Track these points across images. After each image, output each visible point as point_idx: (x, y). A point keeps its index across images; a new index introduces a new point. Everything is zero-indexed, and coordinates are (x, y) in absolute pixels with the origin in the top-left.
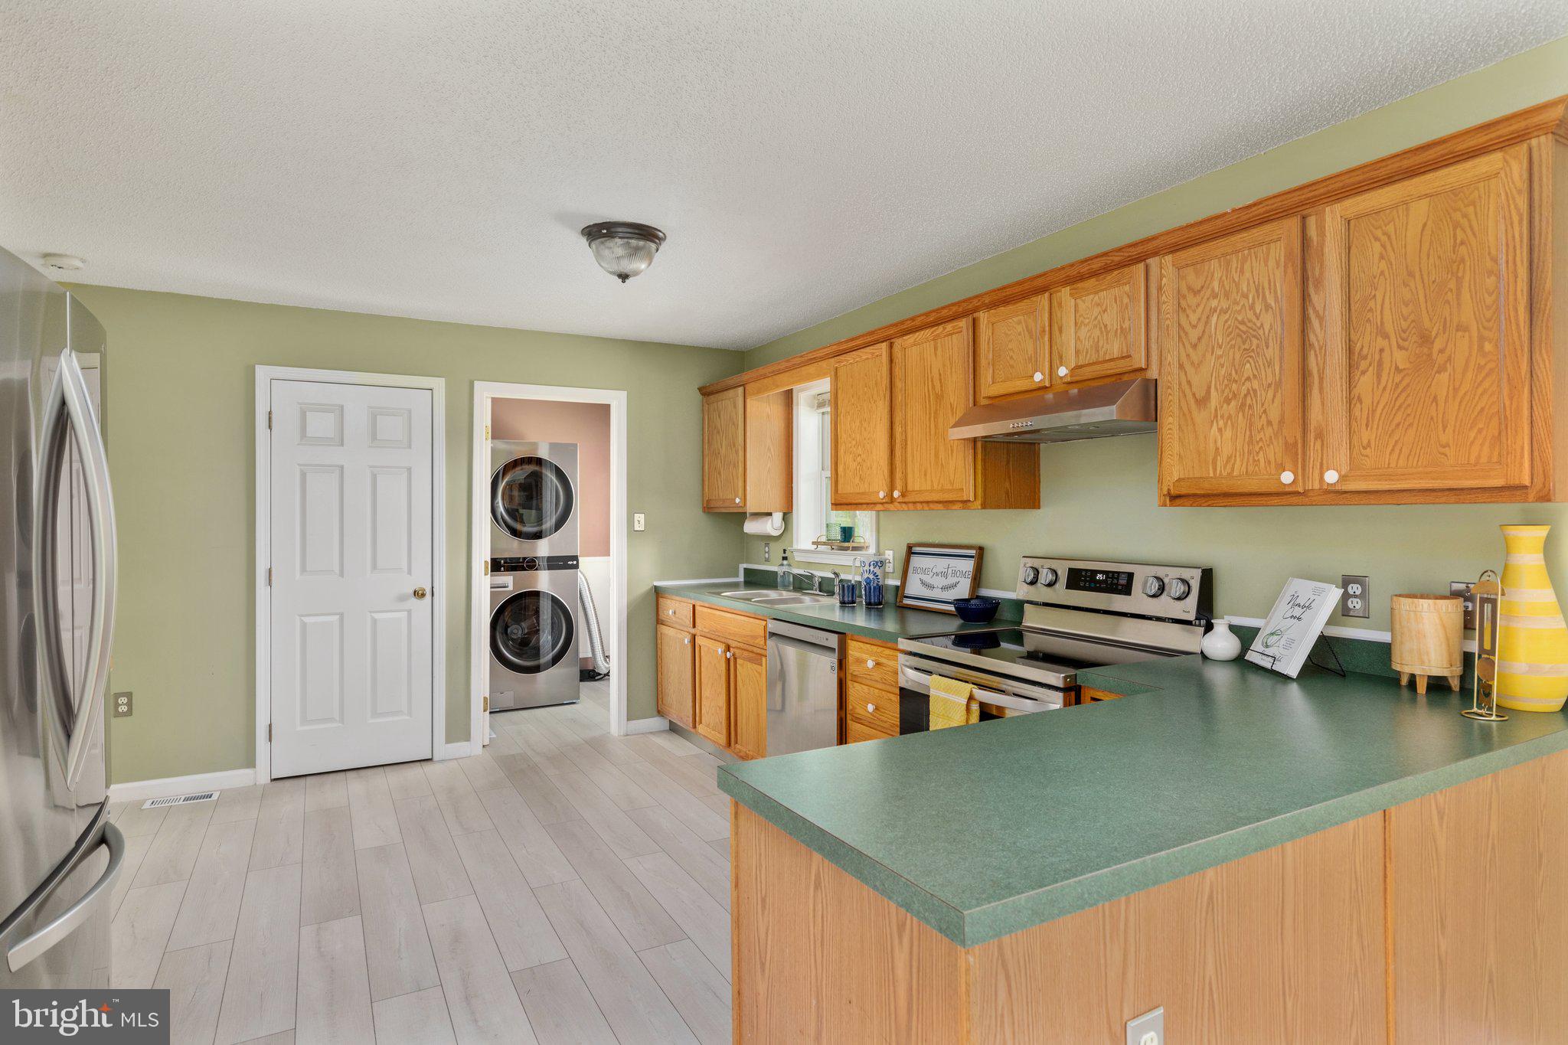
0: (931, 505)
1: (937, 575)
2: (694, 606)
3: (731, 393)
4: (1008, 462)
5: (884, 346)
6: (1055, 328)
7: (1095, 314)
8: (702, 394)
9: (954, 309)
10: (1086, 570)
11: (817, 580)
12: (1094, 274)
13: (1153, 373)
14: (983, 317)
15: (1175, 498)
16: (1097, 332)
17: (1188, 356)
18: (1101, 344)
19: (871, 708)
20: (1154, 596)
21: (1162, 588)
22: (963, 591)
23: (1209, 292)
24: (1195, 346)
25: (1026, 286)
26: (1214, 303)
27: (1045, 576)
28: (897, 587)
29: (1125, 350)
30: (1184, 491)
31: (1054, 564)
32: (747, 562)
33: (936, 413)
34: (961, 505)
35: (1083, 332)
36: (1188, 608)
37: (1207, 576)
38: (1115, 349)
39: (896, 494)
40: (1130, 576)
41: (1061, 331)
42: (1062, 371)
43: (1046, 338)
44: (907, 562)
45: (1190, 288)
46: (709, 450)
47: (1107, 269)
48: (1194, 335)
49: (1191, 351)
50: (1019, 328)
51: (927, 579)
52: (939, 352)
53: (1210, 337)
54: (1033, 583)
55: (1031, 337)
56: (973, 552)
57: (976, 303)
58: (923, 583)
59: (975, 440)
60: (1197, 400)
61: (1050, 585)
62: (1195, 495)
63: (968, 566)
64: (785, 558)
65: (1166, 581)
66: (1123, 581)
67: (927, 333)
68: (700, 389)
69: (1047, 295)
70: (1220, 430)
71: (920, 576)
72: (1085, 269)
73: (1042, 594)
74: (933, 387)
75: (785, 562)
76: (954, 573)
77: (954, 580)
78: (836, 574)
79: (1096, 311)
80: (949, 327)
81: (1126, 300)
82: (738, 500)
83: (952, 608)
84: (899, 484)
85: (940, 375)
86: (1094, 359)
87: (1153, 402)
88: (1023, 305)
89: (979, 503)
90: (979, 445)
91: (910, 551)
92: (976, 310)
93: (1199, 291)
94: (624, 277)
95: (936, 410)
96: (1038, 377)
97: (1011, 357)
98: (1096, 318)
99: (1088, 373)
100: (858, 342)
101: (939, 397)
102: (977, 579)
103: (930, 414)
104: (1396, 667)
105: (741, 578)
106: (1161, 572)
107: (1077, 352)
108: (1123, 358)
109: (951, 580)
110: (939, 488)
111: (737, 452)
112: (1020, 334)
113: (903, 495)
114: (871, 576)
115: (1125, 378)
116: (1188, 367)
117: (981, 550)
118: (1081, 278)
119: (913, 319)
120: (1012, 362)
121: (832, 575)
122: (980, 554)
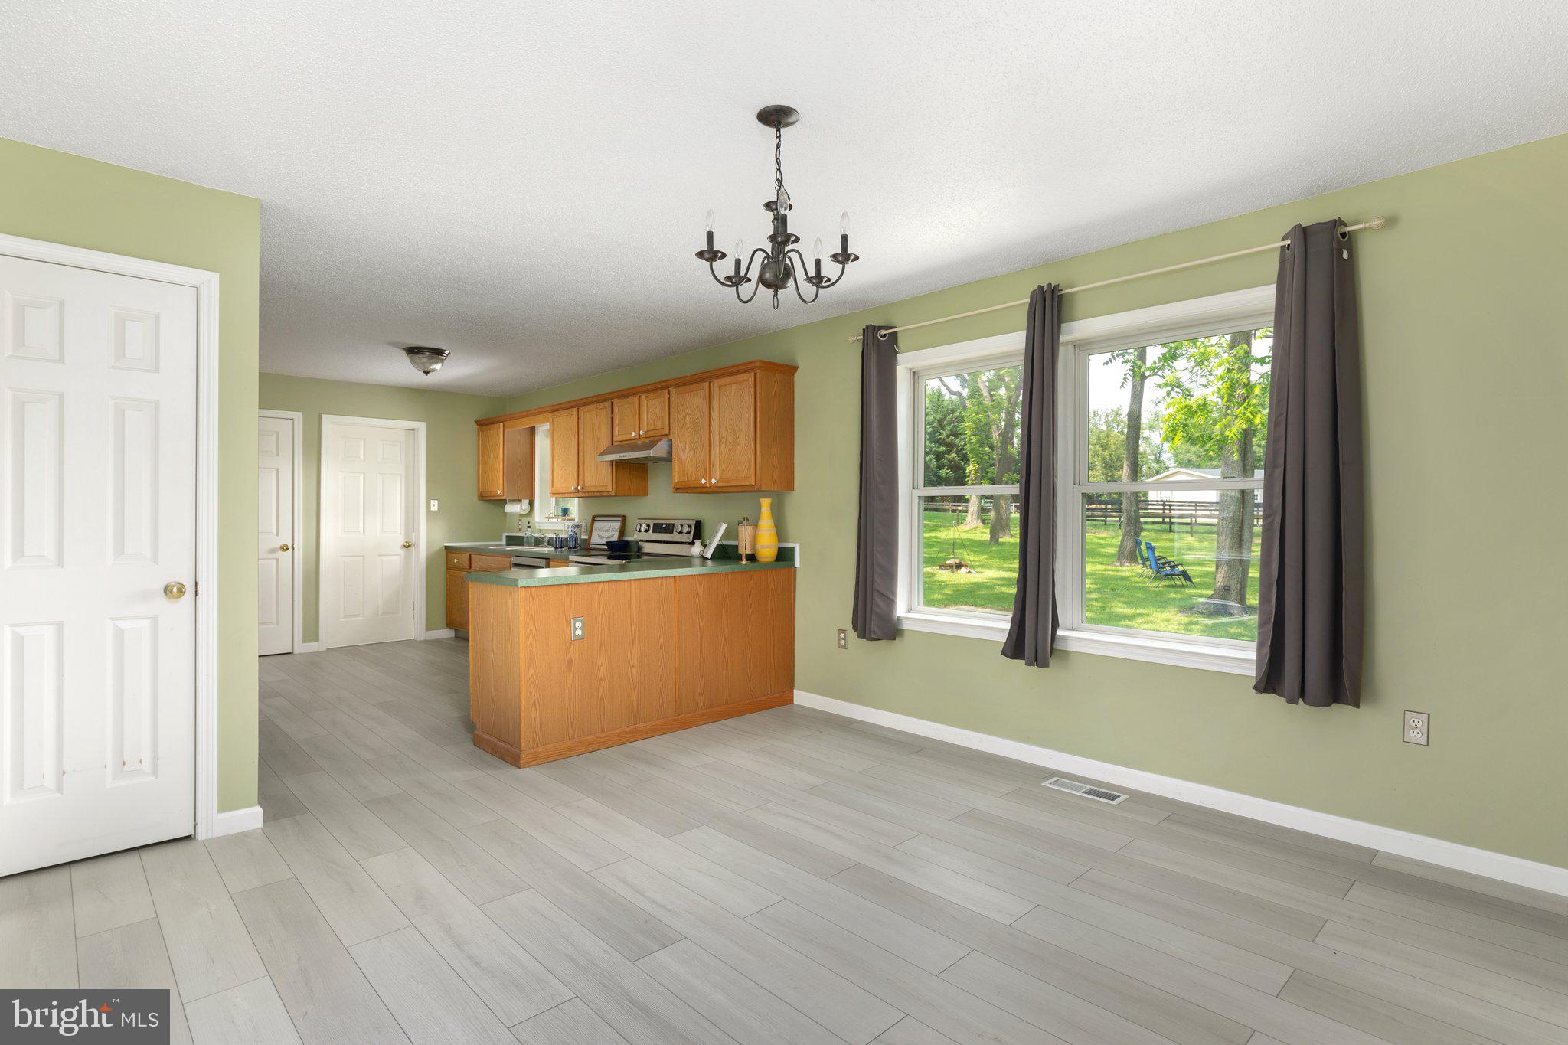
0: (595, 494)
1: (604, 530)
3: (495, 426)
4: (630, 472)
5: (575, 410)
6: (640, 411)
8: (478, 425)
9: (604, 396)
10: (659, 522)
11: (546, 540)
12: (652, 390)
14: (615, 402)
15: (678, 490)
16: (653, 416)
17: (680, 431)
18: (654, 421)
20: (680, 533)
21: (682, 530)
22: (615, 539)
24: (682, 427)
25: (630, 391)
26: (687, 410)
28: (586, 540)
29: (662, 426)
30: (682, 487)
31: (648, 522)
32: (508, 532)
33: (597, 447)
34: (607, 494)
35: (649, 416)
36: (691, 537)
37: (699, 524)
38: (659, 423)
39: (579, 488)
40: (673, 525)
41: (642, 413)
42: (641, 432)
43: (637, 417)
44: (592, 525)
45: (681, 403)
46: (482, 460)
47: (657, 389)
48: (682, 422)
49: (681, 429)
50: (627, 410)
51: (601, 534)
52: (598, 417)
53: (686, 424)
54: (641, 531)
55: (632, 414)
56: (620, 519)
57: (612, 395)
58: (599, 536)
59: (612, 462)
60: (682, 449)
61: (647, 532)
62: (685, 488)
63: (617, 525)
64: (529, 527)
65: (683, 525)
66: (671, 527)
67: (593, 406)
68: (478, 422)
69: (637, 397)
70: (689, 462)
71: (597, 532)
72: (650, 387)
73: (643, 536)
74: (596, 432)
75: (529, 529)
76: (613, 529)
78: (557, 535)
79: (653, 407)
80: (602, 404)
81: (662, 404)
82: (499, 492)
83: (606, 547)
84: (581, 483)
85: (598, 428)
86: (652, 427)
87: (670, 449)
88: (629, 399)
89: (614, 492)
90: (614, 464)
91: (594, 519)
92: (612, 398)
93: (683, 405)
94: (426, 373)
95: (597, 445)
96: (634, 433)
97: (626, 423)
98: (653, 410)
99: (651, 434)
100: (563, 406)
101: (598, 439)
102: (622, 532)
103: (594, 447)
104: (740, 552)
105: (504, 542)
106: (680, 522)
107: (647, 424)
108: (661, 429)
109: (611, 533)
110: (598, 485)
111: (499, 462)
112: (628, 412)
113: (582, 488)
114: (573, 534)
115: (662, 438)
116: (680, 435)
117: (624, 517)
118: (649, 391)
119: (587, 398)
120: (625, 425)
121: (554, 536)
122: (624, 520)
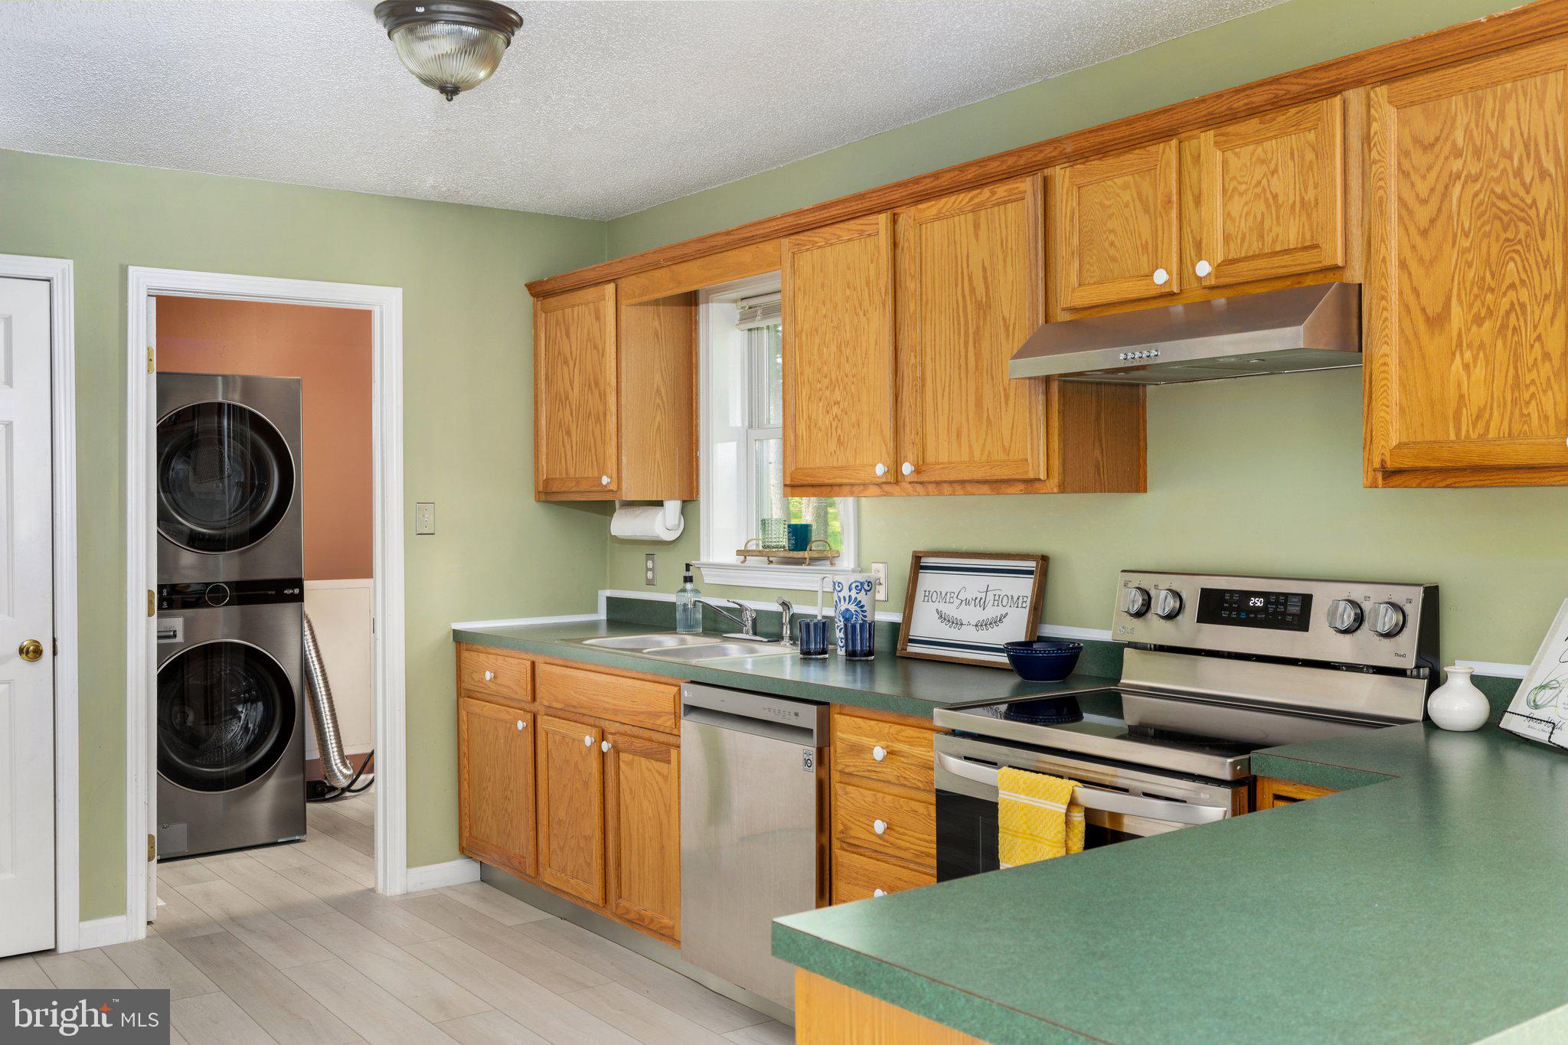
0: (969, 488)
1: (968, 603)
2: (533, 664)
3: (590, 293)
5: (883, 219)
6: (1189, 198)
7: (1257, 176)
8: (533, 295)
9: (1011, 161)
10: (1232, 592)
11: (748, 617)
12: (1253, 112)
13: (1355, 275)
14: (1061, 175)
15: (1391, 475)
16: (1260, 206)
17: (1414, 247)
18: (1266, 227)
19: (879, 826)
20: (1346, 632)
21: (1360, 619)
22: (1014, 629)
23: (1447, 149)
24: (1424, 233)
25: (1140, 127)
26: (1456, 165)
27: (1163, 603)
28: (895, 627)
29: (1308, 236)
30: (1408, 463)
31: (1176, 582)
32: (611, 588)
33: (977, 332)
34: (1022, 486)
35: (1237, 206)
36: (1405, 650)
37: (1432, 597)
38: (1291, 233)
39: (907, 468)
40: (1306, 600)
41: (1198, 200)
42: (1203, 268)
43: (1174, 213)
44: (913, 581)
45: (1416, 140)
46: (548, 391)
47: (1278, 105)
48: (1423, 215)
49: (1418, 241)
50: (1126, 196)
51: (950, 610)
52: (983, 233)
53: (1450, 217)
54: (1140, 614)
55: (1147, 211)
56: (1031, 565)
57: (1049, 152)
58: (942, 617)
59: (1047, 380)
60: (1428, 319)
61: (1171, 617)
62: (1425, 470)
63: (1025, 587)
64: (688, 579)
65: (1367, 606)
66: (1294, 609)
67: (963, 199)
68: (530, 287)
69: (1174, 142)
70: (1466, 367)
71: (937, 605)
72: (1240, 103)
73: (1156, 630)
74: (973, 290)
75: (689, 586)
76: (998, 601)
77: (998, 611)
78: (785, 604)
79: (1259, 171)
80: (1002, 190)
81: (1310, 156)
82: (605, 480)
84: (910, 452)
85: (984, 269)
86: (1255, 248)
87: (1355, 321)
88: (1132, 158)
89: (1055, 480)
90: (1055, 387)
91: (918, 565)
92: (1049, 163)
93: (1432, 145)
94: (450, 90)
95: (978, 328)
96: (1160, 277)
97: (1112, 244)
98: (1259, 183)
99: (1245, 271)
100: (834, 211)
101: (984, 308)
102: (1039, 610)
103: (966, 333)
105: (602, 615)
106: (1357, 592)
107: (1227, 238)
108: (1305, 248)
109: (992, 612)
110: (984, 458)
111: (603, 397)
112: (1127, 205)
113: (918, 471)
114: (853, 608)
115: (1309, 282)
116: (1413, 265)
117: (1044, 560)
118: (1233, 117)
119: (936, 175)
120: (1112, 252)
121: (776, 607)
122: (1043, 568)
